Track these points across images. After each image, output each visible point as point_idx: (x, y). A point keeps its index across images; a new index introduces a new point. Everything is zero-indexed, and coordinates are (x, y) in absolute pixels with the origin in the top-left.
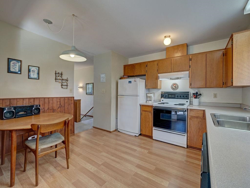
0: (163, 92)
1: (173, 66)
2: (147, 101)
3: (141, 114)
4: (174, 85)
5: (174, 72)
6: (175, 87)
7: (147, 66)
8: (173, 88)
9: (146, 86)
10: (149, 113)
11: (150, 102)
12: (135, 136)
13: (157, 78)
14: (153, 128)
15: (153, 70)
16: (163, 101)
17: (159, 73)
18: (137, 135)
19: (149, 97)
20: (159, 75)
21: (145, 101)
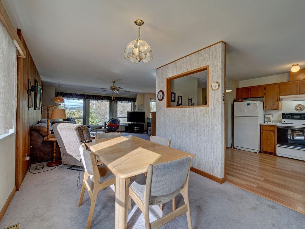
0: (285, 113)
1: (298, 88)
2: (265, 121)
3: (261, 133)
4: (299, 106)
5: (300, 94)
6: (300, 108)
7: (265, 89)
8: (298, 109)
9: (264, 108)
10: (271, 132)
11: (269, 122)
12: (255, 152)
13: (279, 100)
14: (277, 146)
15: (273, 92)
16: (284, 121)
17: (280, 96)
18: (258, 152)
19: (268, 118)
20: (281, 97)
21: (263, 122)
